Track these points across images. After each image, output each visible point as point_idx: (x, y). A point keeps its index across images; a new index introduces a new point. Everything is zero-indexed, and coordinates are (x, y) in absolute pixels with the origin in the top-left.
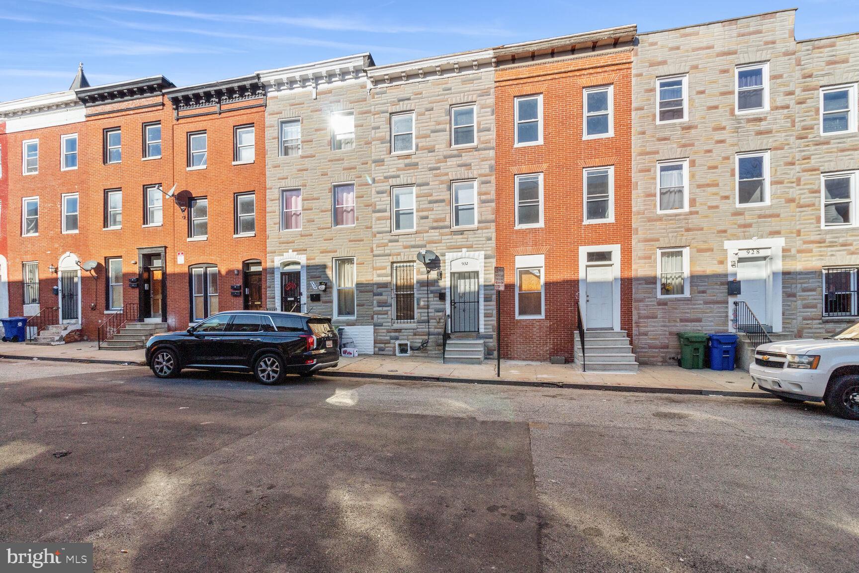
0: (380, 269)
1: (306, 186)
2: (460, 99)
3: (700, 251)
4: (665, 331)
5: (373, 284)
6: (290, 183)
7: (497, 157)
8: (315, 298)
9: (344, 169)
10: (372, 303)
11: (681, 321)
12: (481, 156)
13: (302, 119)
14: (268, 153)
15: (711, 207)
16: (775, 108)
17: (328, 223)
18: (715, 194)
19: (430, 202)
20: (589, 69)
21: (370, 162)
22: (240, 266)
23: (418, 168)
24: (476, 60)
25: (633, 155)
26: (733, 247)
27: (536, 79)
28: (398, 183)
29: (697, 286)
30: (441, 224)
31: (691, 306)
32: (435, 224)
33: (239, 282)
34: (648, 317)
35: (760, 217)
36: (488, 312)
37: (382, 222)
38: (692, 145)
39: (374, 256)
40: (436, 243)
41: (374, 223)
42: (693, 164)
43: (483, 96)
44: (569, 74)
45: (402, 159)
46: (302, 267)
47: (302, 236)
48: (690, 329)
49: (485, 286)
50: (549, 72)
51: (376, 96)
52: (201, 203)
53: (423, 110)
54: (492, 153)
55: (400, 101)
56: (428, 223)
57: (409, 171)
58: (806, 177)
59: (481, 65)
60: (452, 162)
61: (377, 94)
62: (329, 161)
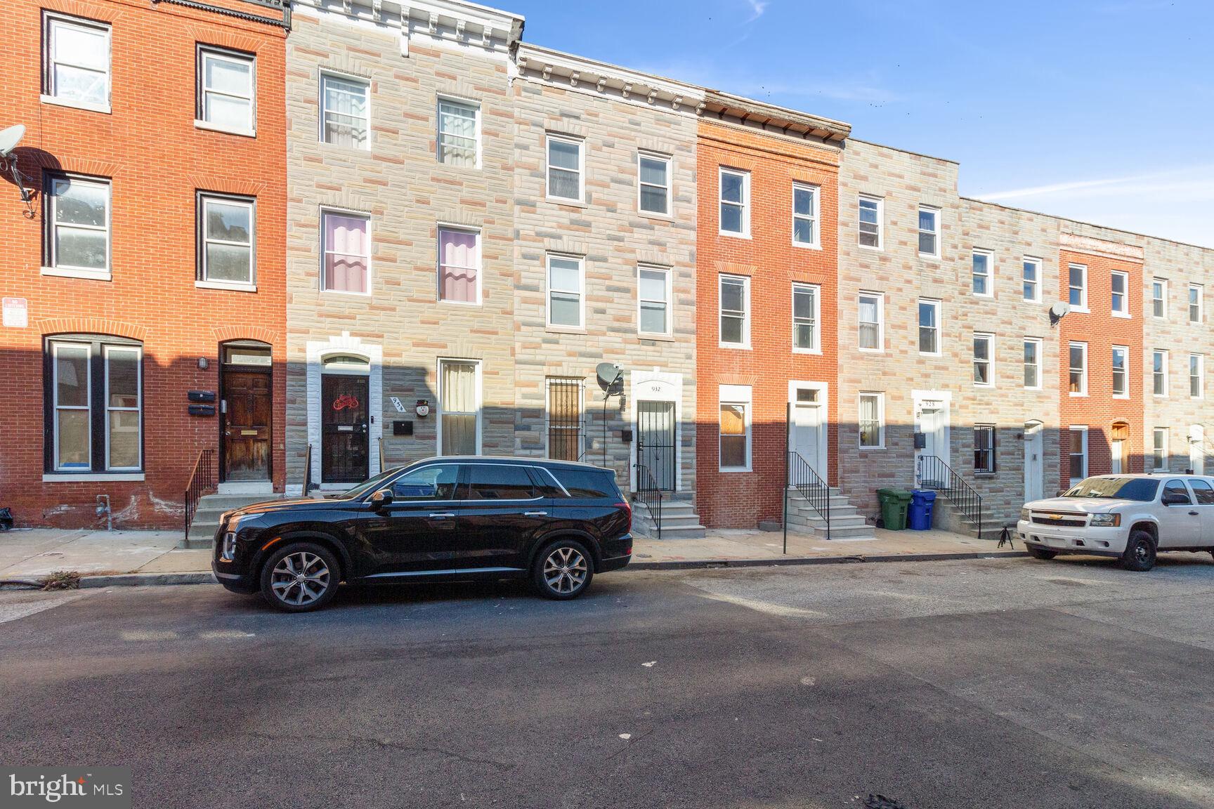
0: (528, 386)
1: (382, 213)
2: (653, 144)
3: (894, 398)
4: (866, 487)
5: (515, 411)
6: (346, 200)
7: (699, 243)
8: (402, 429)
9: (463, 202)
10: (513, 441)
11: (880, 476)
12: (680, 236)
13: (375, 85)
14: (294, 127)
15: (902, 352)
16: (946, 258)
17: (429, 292)
18: (905, 338)
19: (609, 289)
20: (800, 158)
21: (510, 202)
22: (214, 352)
23: (590, 232)
24: (682, 97)
25: (840, 277)
26: (918, 397)
27: (745, 150)
28: (560, 248)
29: (892, 437)
30: (625, 325)
31: (887, 460)
32: (616, 324)
33: (211, 386)
34: (852, 472)
35: (937, 368)
36: (688, 461)
37: (531, 306)
38: (887, 279)
39: (518, 362)
40: (617, 353)
41: (516, 306)
42: (887, 300)
43: (682, 150)
44: (779, 158)
45: (567, 210)
46: (374, 367)
47: (372, 308)
48: (885, 484)
49: (683, 424)
50: (759, 147)
51: (524, 94)
53: (600, 143)
54: (693, 235)
55: (563, 115)
56: (606, 321)
57: (577, 233)
58: (965, 333)
59: (686, 106)
60: (639, 234)
61: (526, 90)
62: (433, 179)
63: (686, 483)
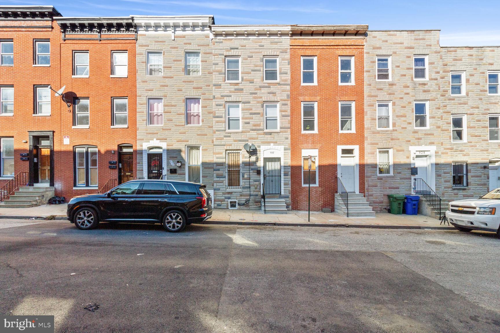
0: (218, 154)
1: (166, 96)
2: (269, 53)
3: (398, 151)
4: (381, 194)
5: (213, 163)
6: (155, 94)
7: (291, 90)
8: (173, 171)
9: (194, 88)
10: (213, 175)
11: (389, 188)
12: (282, 89)
13: (164, 52)
14: (139, 72)
15: (403, 128)
16: (431, 79)
17: (182, 122)
18: (405, 121)
19: (251, 114)
20: (342, 45)
21: (211, 85)
22: (116, 148)
23: (243, 92)
24: (280, 31)
25: (365, 96)
26: (413, 150)
27: (314, 47)
28: (230, 100)
29: (397, 169)
30: (258, 128)
31: (394, 181)
32: (254, 128)
33: (116, 159)
34: (373, 186)
35: (426, 134)
36: (287, 182)
37: (219, 124)
38: (394, 94)
39: (214, 145)
40: (254, 139)
41: (214, 124)
42: (394, 104)
43: (283, 53)
44: (332, 47)
45: (233, 85)
46: (164, 150)
47: (163, 130)
48: (393, 192)
49: (284, 166)
50: (320, 44)
51: (216, 44)
52: (83, 102)
53: (246, 57)
54: (288, 88)
55: (231, 49)
56: (250, 126)
57: (237, 94)
58: (445, 116)
59: (283, 34)
60: (264, 90)
61: (217, 42)
62: (183, 82)
63: (286, 191)
